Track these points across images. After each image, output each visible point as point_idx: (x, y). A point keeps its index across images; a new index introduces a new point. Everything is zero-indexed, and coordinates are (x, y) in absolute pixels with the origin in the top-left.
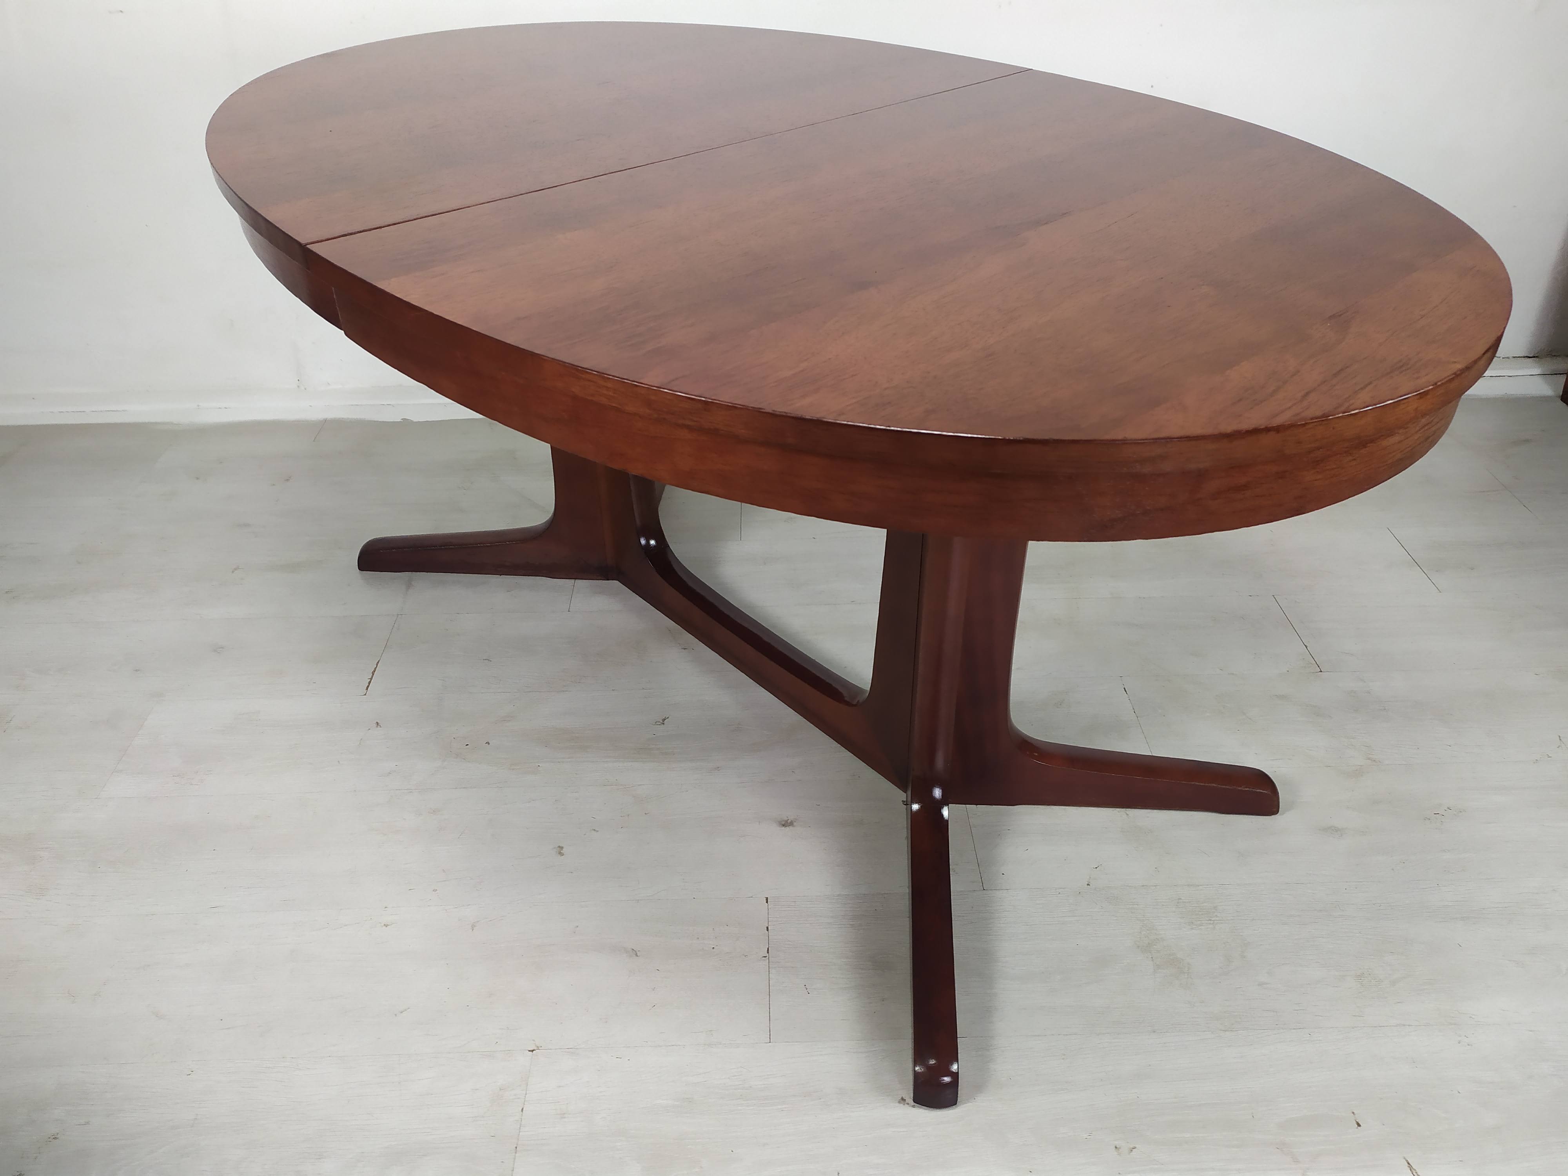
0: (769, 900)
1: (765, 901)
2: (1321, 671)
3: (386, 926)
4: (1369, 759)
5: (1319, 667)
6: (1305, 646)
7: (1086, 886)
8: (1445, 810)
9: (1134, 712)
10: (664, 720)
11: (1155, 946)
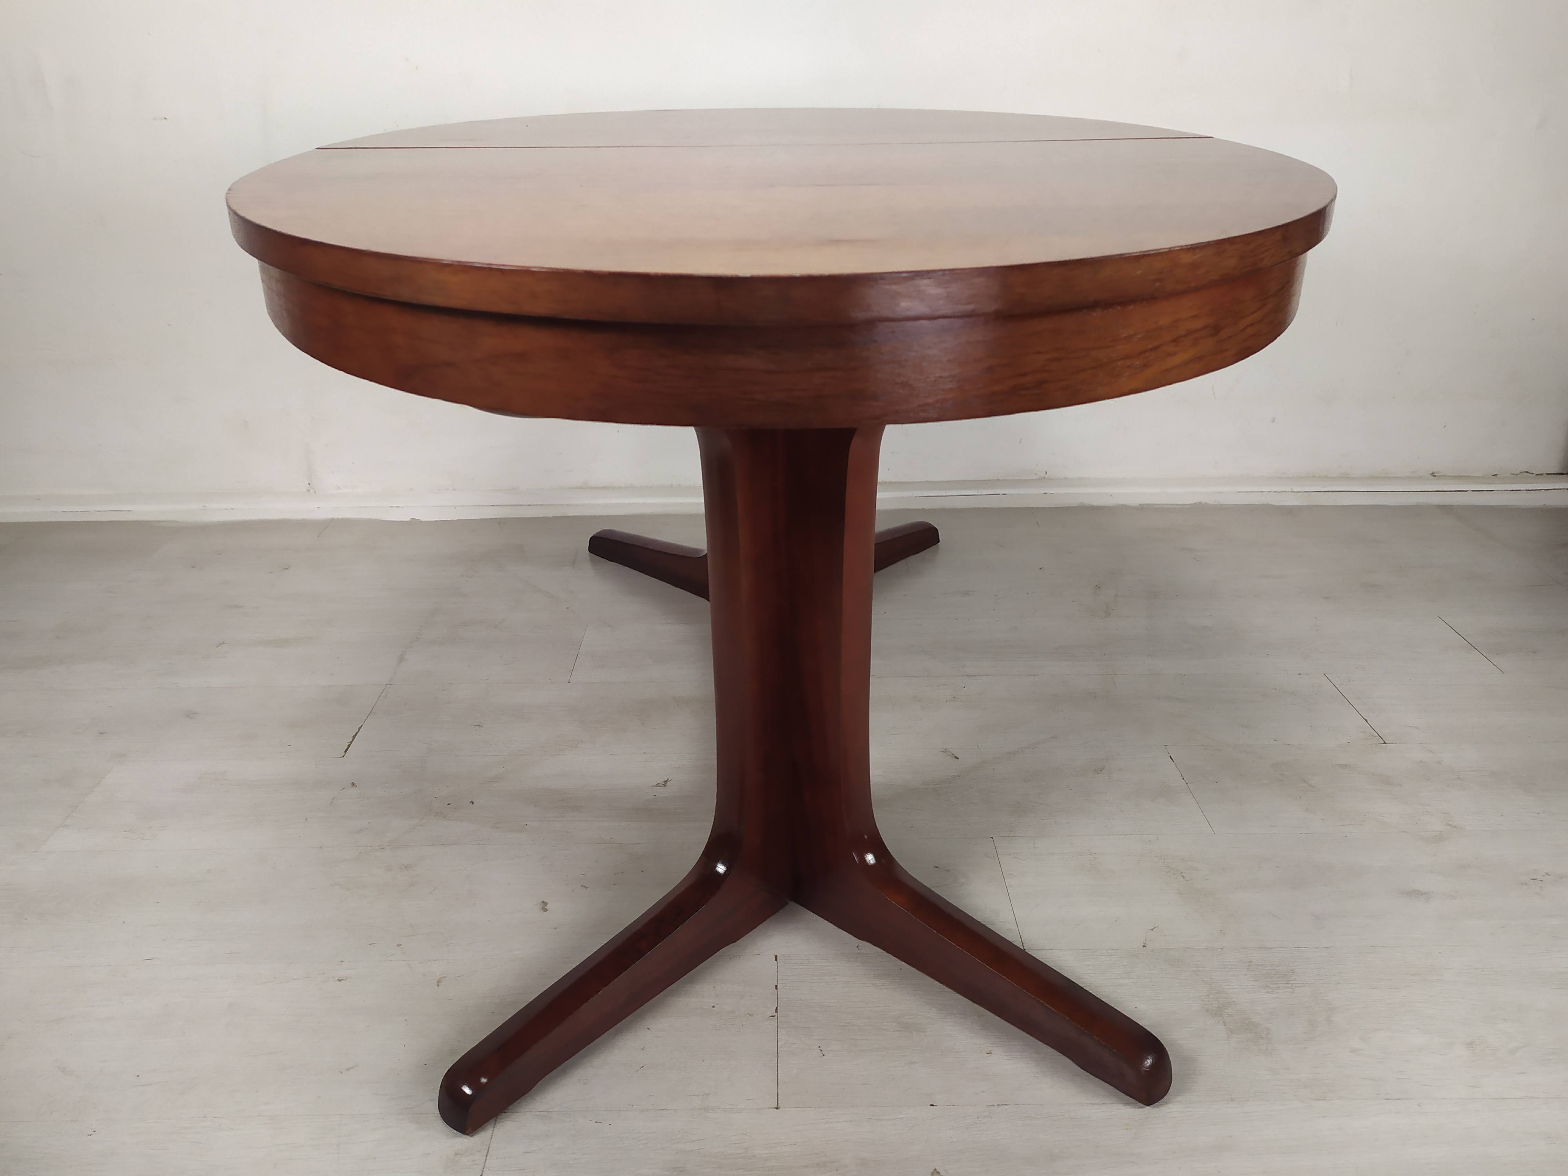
0: (778, 958)
1: (774, 959)
2: (1385, 743)
3: (340, 980)
4: (1450, 825)
5: (1382, 739)
6: (1365, 719)
7: (1142, 947)
8: (1544, 876)
9: (1183, 779)
10: (666, 782)
11: (1226, 1010)
